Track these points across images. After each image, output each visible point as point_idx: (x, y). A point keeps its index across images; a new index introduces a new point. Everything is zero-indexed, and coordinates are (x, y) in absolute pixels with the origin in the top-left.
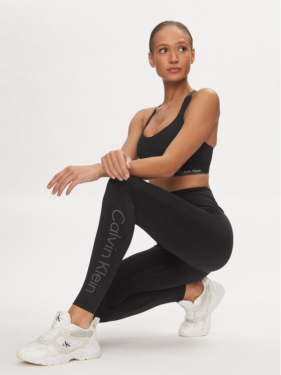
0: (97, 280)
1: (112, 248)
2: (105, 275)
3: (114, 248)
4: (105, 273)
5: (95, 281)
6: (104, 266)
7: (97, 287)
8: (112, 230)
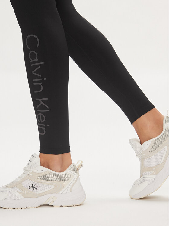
0: (43, 120)
1: (41, 79)
2: (48, 111)
3: (42, 78)
4: (46, 109)
5: (42, 122)
6: (42, 103)
7: (46, 127)
8: (32, 61)
